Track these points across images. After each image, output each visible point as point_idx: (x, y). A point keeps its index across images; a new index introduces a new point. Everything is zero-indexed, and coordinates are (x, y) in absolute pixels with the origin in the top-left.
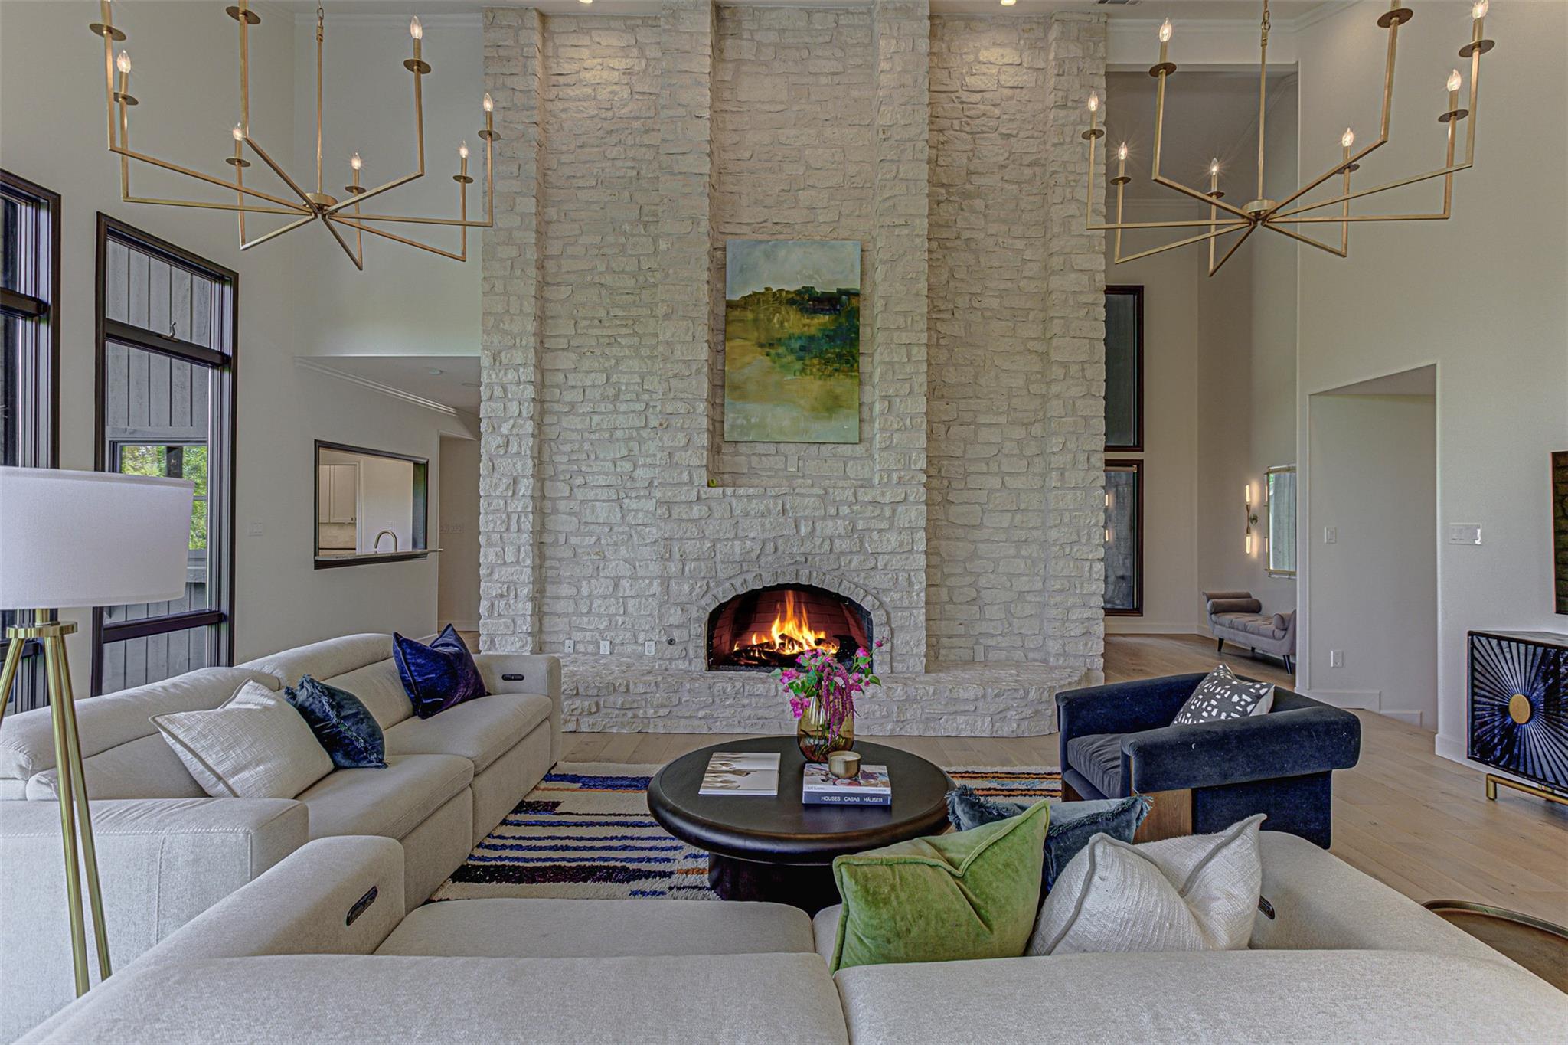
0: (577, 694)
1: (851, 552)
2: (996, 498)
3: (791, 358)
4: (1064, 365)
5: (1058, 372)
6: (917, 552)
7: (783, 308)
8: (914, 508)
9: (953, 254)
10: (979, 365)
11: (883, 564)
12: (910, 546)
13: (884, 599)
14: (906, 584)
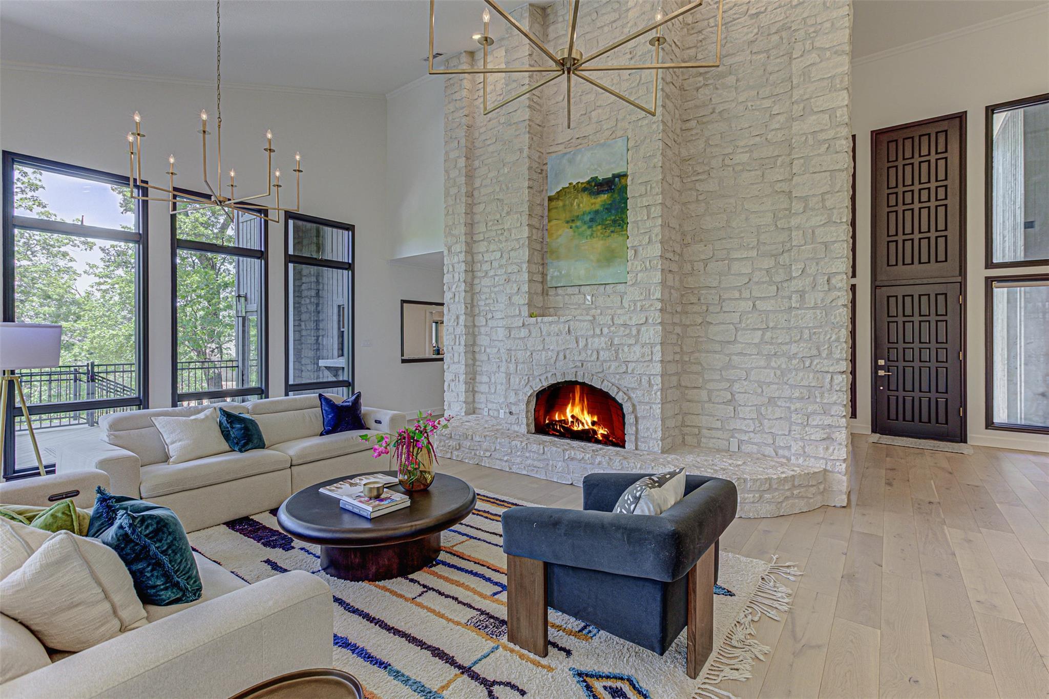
0: (451, 437)
1: (610, 360)
2: (747, 319)
3: (585, 227)
4: (805, 199)
5: (797, 206)
6: (655, 362)
7: (579, 195)
8: (652, 328)
9: (709, 127)
10: (731, 212)
11: (631, 369)
12: (650, 357)
13: (632, 395)
14: (647, 385)
